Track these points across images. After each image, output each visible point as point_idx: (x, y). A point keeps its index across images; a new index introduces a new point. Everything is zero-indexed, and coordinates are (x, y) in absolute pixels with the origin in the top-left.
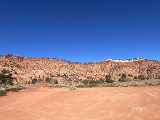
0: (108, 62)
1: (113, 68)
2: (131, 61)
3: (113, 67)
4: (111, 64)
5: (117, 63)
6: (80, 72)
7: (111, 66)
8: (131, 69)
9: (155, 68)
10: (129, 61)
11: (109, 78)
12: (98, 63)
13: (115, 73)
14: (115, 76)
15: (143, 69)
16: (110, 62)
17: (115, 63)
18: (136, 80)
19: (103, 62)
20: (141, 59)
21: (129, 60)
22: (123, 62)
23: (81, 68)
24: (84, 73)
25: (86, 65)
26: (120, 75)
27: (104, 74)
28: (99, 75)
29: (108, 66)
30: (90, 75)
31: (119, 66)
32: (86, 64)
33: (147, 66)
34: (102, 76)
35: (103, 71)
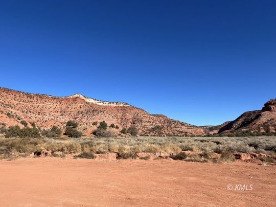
0: (75, 100)
1: (82, 112)
2: (112, 105)
3: (82, 109)
4: (79, 105)
5: (91, 105)
6: (12, 110)
7: (80, 107)
8: (111, 118)
9: (141, 121)
10: (110, 105)
11: (74, 127)
12: (55, 98)
13: (84, 120)
14: (86, 126)
15: (126, 120)
16: (80, 100)
17: (87, 103)
18: (124, 135)
19: (66, 99)
20: (126, 104)
21: (110, 103)
22: (101, 104)
23: (16, 102)
24: (21, 113)
25: (29, 99)
26: (94, 124)
27: (63, 120)
28: (54, 122)
29: (74, 108)
30: (34, 119)
31: (94, 110)
32: (29, 95)
33: (132, 116)
34: (58, 123)
35: (62, 115)
